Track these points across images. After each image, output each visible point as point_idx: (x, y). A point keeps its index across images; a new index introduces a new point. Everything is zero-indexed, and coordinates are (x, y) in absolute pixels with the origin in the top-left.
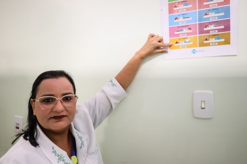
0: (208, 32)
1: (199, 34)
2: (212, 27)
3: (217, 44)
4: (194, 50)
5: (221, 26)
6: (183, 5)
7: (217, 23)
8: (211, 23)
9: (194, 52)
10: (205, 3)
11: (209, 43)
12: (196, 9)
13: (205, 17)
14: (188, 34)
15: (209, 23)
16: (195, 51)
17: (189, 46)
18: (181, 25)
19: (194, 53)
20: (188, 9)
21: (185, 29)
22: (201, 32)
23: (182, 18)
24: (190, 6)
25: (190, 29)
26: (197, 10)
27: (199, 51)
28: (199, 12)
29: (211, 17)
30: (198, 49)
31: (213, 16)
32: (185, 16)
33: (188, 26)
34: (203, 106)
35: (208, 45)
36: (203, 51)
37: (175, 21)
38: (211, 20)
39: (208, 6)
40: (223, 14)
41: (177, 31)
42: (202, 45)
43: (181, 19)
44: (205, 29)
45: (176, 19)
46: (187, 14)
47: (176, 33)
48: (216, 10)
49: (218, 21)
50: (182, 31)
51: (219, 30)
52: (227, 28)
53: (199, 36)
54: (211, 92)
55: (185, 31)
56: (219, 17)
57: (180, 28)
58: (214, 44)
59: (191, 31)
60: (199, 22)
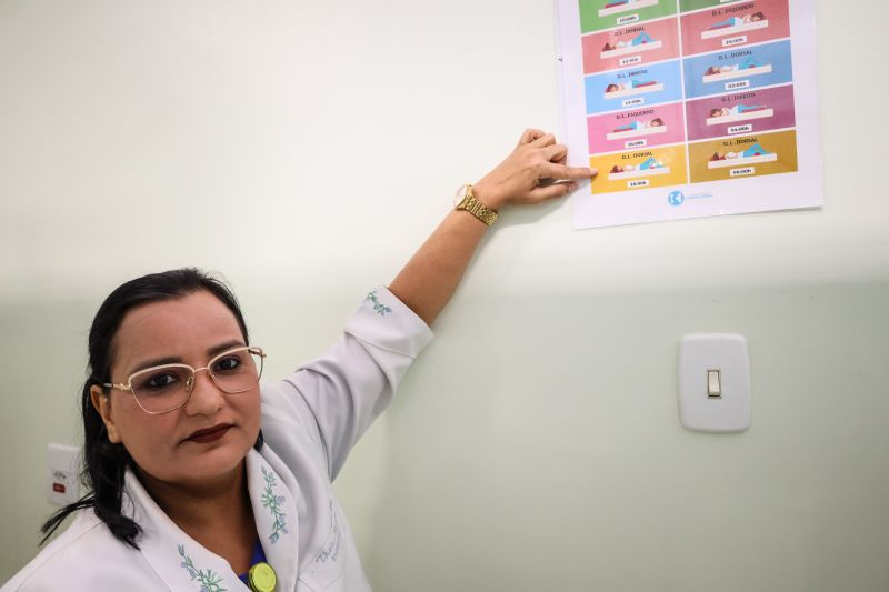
0: (720, 130)
1: (690, 139)
2: (732, 114)
3: (753, 172)
4: (676, 194)
5: (763, 109)
6: (630, 43)
7: (749, 100)
8: (728, 101)
9: (675, 200)
10: (706, 35)
11: (727, 169)
12: (675, 54)
13: (708, 79)
14: (653, 139)
15: (723, 99)
16: (679, 198)
17: (657, 182)
18: (626, 108)
19: (676, 203)
20: (648, 56)
21: (642, 121)
22: (698, 131)
23: (630, 84)
24: (656, 45)
25: (659, 122)
26: (681, 58)
27: (694, 197)
28: (688, 64)
29: (727, 81)
30: (688, 189)
31: (734, 77)
32: (642, 78)
33: (651, 112)
34: (714, 389)
35: (722, 174)
36: (709, 195)
37: (609, 96)
38: (728, 91)
39: (716, 43)
40: (768, 69)
41: (616, 131)
42: (701, 175)
43: (627, 90)
44: (711, 121)
45: (609, 89)
46: (645, 72)
47: (611, 136)
48: (745, 58)
49: (752, 94)
50: (631, 129)
51: (759, 124)
52: (785, 117)
53: (690, 145)
54: (740, 338)
55: (643, 128)
56: (754, 80)
57: (625, 120)
58: (743, 172)
59: (662, 129)
60: (687, 97)
